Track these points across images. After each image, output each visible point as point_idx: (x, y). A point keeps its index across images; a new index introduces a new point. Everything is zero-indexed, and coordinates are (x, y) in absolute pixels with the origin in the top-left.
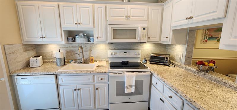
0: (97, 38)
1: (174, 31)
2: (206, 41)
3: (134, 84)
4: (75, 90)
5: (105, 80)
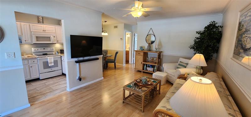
0: (25, 41)
3: (53, 61)
5: (36, 62)
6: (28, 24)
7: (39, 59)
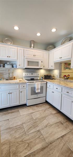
0: (19, 65)
1: (55, 63)
2: (65, 69)
3: (40, 87)
4: (9, 93)
5: (25, 87)
6: (22, 49)
7: (28, 84)
